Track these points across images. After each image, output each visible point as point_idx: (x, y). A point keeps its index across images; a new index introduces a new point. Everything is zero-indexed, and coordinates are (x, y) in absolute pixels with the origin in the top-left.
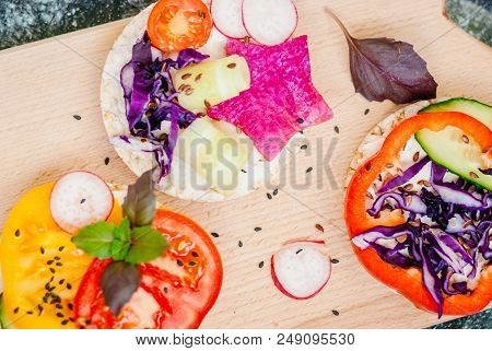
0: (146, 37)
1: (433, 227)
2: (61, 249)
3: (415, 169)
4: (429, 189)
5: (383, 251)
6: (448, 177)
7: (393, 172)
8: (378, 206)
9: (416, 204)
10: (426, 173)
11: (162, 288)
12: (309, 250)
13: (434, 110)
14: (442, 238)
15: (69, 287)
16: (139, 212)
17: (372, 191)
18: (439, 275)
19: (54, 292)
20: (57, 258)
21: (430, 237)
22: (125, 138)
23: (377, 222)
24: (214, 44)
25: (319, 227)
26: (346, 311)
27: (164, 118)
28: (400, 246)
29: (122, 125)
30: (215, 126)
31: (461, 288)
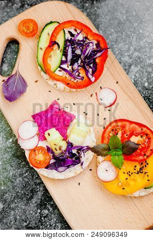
0: (47, 167)
1: (81, 59)
2: (124, 173)
3: (64, 70)
4: (69, 63)
5: (93, 72)
6: (64, 59)
7: (68, 76)
8: (80, 78)
9: (76, 66)
10: (65, 66)
11: (127, 137)
12: (100, 96)
13: (44, 69)
14: (84, 55)
15: (135, 166)
16: (105, 149)
17: (75, 81)
18: (96, 52)
19: (139, 171)
20: (128, 173)
22: (82, 164)
23: (85, 76)
24: (43, 144)
25: (91, 96)
26: (116, 80)
27: (72, 153)
28: (90, 67)
29: (78, 167)
30: (69, 136)
31: (98, 45)
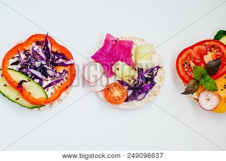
1: (45, 65)
4: (44, 78)
5: (64, 58)
6: (37, 81)
8: (64, 73)
9: (50, 73)
10: (45, 84)
17: (65, 80)
18: (46, 48)
21: (47, 61)
28: (58, 59)
